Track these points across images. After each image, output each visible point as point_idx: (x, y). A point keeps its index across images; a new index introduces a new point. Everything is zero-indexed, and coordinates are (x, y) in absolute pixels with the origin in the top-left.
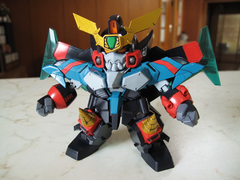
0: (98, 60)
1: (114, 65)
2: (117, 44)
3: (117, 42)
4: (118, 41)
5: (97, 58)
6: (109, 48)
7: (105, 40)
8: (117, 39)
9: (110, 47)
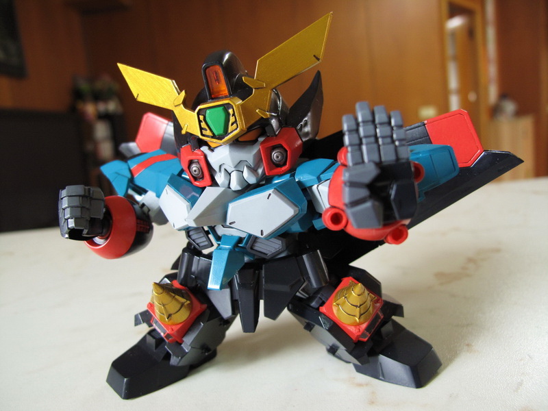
0: (194, 167)
1: (234, 176)
2: (232, 124)
3: (232, 119)
4: (234, 115)
5: (191, 162)
6: (214, 136)
7: (201, 117)
8: (231, 111)
9: (216, 133)
